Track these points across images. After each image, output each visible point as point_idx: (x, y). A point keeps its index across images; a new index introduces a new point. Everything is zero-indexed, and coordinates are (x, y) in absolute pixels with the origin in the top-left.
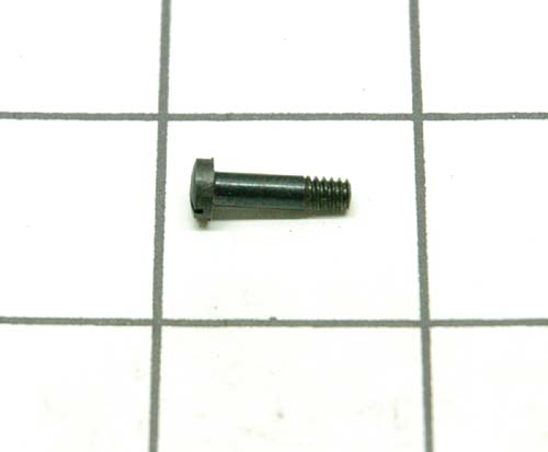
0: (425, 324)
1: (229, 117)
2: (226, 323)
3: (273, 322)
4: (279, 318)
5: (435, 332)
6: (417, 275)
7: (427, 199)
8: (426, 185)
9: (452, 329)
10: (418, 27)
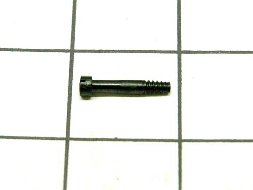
0: (180, 141)
1: (100, 51)
2: (96, 140)
3: (116, 140)
4: (119, 138)
5: (184, 144)
6: (177, 120)
7: (182, 88)
8: (182, 82)
9: (191, 143)
10: (180, 13)
